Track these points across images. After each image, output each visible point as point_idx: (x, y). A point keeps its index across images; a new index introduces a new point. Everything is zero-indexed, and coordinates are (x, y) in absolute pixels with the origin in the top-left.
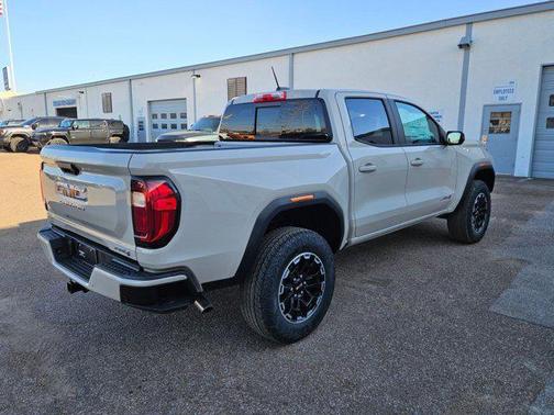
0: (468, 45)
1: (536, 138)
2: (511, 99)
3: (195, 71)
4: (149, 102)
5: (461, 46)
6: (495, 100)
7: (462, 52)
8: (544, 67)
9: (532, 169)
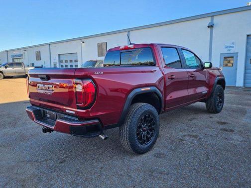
0: (212, 26)
1: (246, 68)
2: (233, 51)
3: (82, 40)
4: (59, 55)
5: (208, 27)
6: (226, 51)
7: (209, 29)
8: (248, 35)
9: (244, 83)
